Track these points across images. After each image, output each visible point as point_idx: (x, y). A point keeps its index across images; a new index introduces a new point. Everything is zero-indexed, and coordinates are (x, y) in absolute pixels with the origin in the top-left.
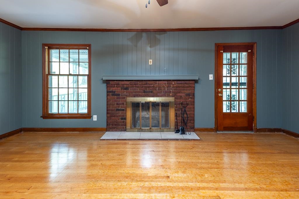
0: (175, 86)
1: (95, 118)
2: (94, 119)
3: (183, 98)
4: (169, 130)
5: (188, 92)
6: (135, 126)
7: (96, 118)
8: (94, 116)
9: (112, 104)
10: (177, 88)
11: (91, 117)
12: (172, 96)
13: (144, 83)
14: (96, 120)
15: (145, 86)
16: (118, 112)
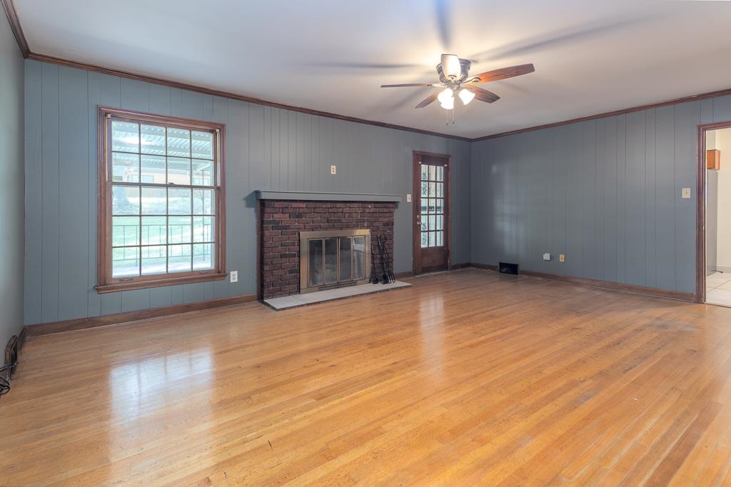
0: (372, 210)
1: (234, 276)
2: (231, 279)
3: (381, 229)
4: (363, 281)
5: (386, 220)
6: (314, 282)
7: (236, 276)
8: (232, 273)
9: (273, 245)
10: (375, 215)
11: (225, 276)
12: (367, 228)
13: (329, 206)
14: (236, 280)
15: (331, 210)
16: (284, 260)
